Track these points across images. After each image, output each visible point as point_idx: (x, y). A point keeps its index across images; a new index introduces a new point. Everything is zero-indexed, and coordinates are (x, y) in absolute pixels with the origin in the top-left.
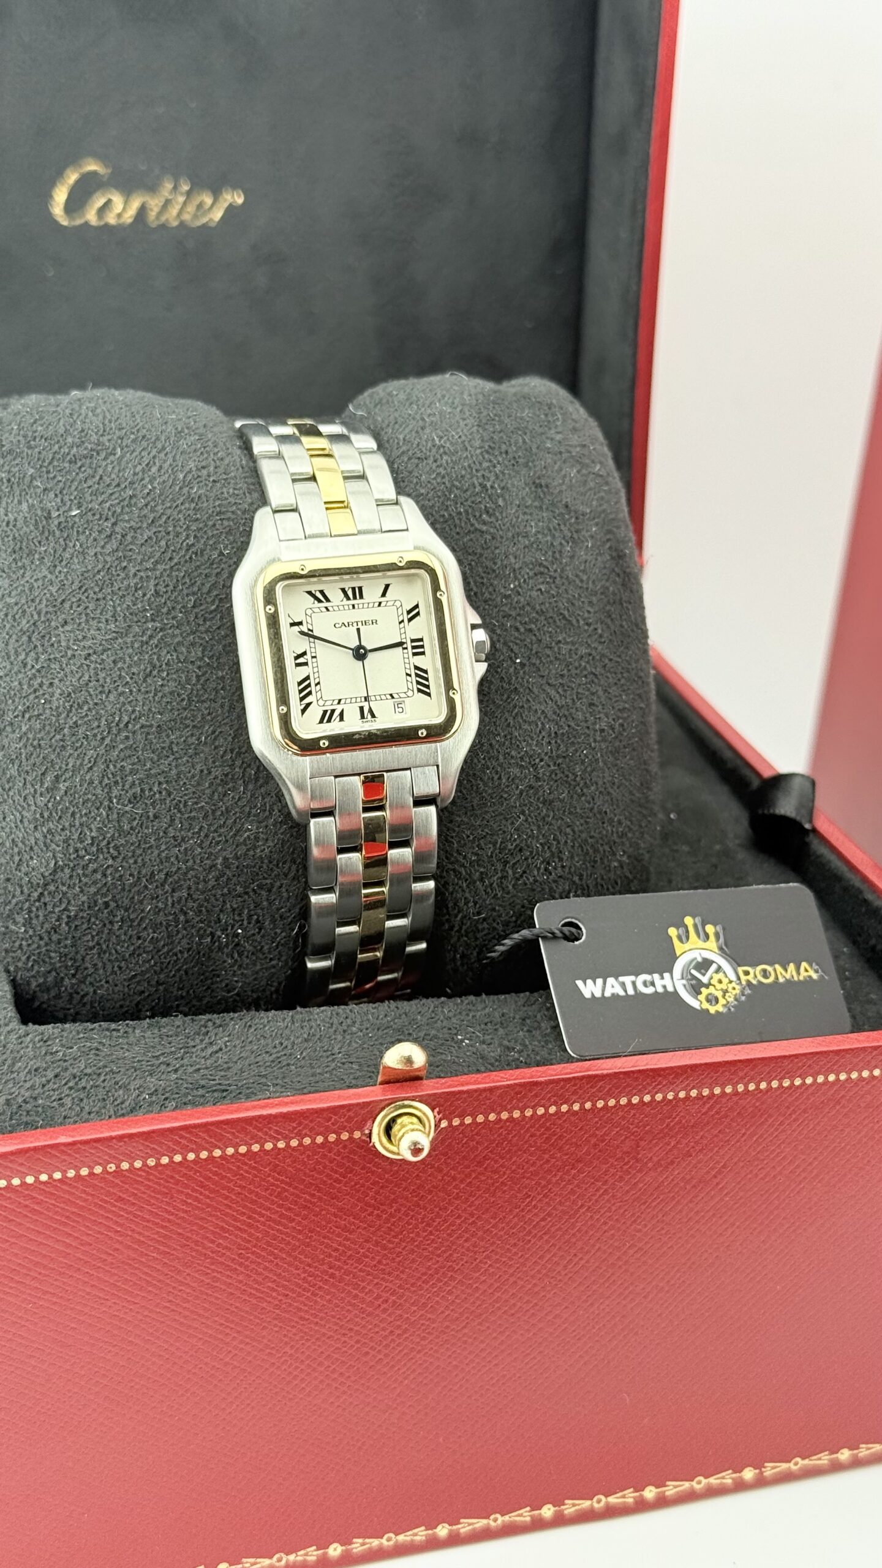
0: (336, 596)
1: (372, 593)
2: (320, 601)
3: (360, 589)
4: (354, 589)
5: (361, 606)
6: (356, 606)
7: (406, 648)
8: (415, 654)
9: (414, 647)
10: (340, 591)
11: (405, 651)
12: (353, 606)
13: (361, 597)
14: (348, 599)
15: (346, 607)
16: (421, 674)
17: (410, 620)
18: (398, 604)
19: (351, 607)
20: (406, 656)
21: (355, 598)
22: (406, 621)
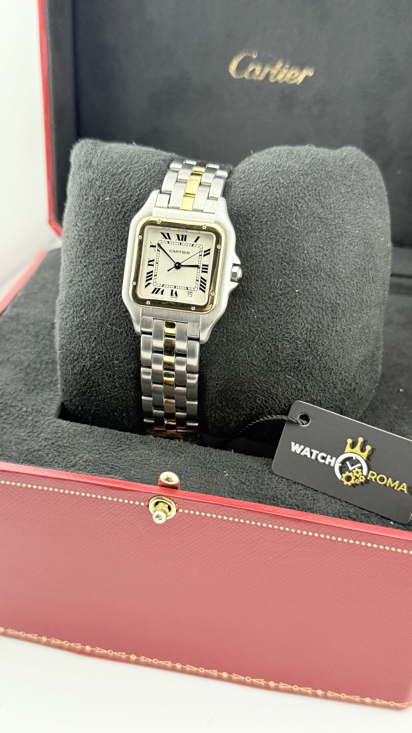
0: (174, 238)
1: (190, 239)
2: (166, 238)
3: (186, 236)
4: (183, 236)
5: (184, 244)
6: (182, 244)
7: (200, 268)
8: (203, 272)
9: (203, 268)
10: (176, 235)
11: (199, 269)
12: (181, 244)
13: (185, 240)
14: (179, 239)
15: (177, 244)
16: (203, 281)
17: (205, 255)
18: (201, 247)
19: (179, 244)
20: (198, 271)
21: (182, 240)
22: (203, 255)
